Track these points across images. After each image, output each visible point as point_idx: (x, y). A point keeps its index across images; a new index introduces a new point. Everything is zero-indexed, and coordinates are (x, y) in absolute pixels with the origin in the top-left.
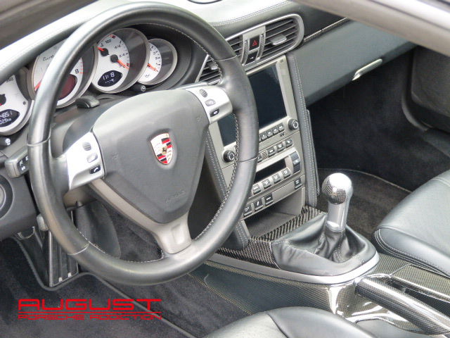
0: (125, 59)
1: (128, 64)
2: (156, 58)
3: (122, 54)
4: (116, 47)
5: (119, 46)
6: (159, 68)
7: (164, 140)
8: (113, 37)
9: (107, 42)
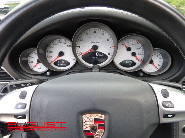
0: (140, 57)
1: (141, 60)
2: (159, 62)
3: (139, 53)
4: (137, 49)
5: (140, 49)
6: (159, 67)
7: (96, 120)
8: (138, 43)
9: (133, 44)
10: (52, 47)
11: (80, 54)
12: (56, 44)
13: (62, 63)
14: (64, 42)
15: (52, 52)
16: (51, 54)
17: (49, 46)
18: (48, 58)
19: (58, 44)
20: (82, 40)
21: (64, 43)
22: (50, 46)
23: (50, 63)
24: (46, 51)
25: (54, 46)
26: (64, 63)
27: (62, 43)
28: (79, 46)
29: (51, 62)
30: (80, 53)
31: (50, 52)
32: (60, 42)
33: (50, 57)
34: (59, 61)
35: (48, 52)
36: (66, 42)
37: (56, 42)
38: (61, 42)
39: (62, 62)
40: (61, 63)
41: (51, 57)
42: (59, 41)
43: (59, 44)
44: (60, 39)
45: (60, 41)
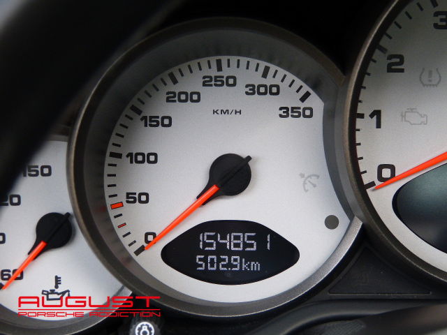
10: (154, 122)
11: (387, 172)
12: (194, 97)
13: (230, 253)
14: (257, 80)
15: (152, 158)
16: (141, 178)
17: (128, 111)
18: (114, 206)
19: (205, 92)
20: (397, 65)
21: (253, 90)
22: (139, 112)
23: (131, 250)
24: (103, 153)
25: (174, 110)
26: (242, 254)
27: (241, 88)
28: (377, 114)
29: (141, 242)
30: (381, 167)
31: (134, 158)
32: (220, 82)
33: (132, 198)
34: (204, 237)
35: (119, 156)
36: (269, 81)
37: (191, 83)
38: (231, 82)
39: (230, 242)
40: (222, 249)
41: (143, 198)
42: (213, 72)
43: (214, 97)
44: (224, 59)
45: (226, 72)
